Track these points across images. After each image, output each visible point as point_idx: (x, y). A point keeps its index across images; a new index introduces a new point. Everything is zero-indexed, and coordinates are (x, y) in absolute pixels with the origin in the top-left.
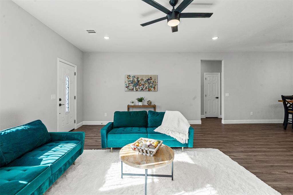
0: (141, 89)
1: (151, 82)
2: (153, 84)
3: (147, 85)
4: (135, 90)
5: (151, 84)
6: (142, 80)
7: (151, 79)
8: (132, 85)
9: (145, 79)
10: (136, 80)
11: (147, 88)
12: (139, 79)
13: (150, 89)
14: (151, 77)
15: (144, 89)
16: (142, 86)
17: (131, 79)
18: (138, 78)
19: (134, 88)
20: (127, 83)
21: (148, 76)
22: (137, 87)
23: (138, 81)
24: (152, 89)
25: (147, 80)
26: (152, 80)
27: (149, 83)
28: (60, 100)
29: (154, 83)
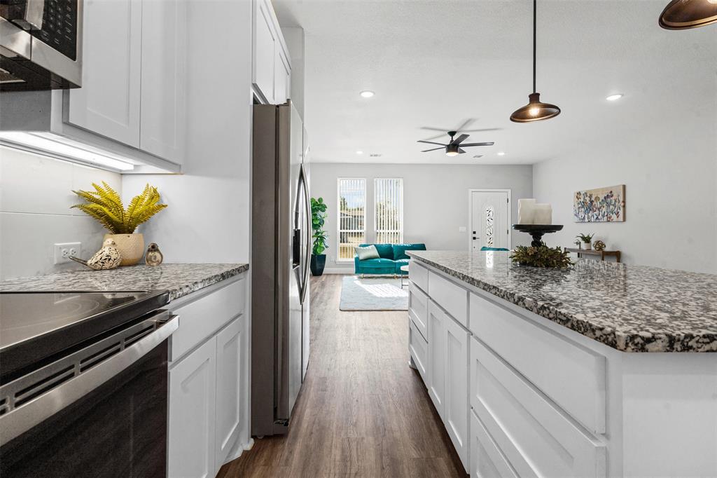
0: (595, 217)
1: (611, 201)
2: (614, 205)
3: (604, 210)
4: (586, 220)
5: (611, 207)
6: (597, 198)
7: (612, 196)
8: (583, 209)
9: (602, 198)
10: (588, 199)
11: (606, 214)
12: (593, 199)
13: (610, 218)
14: (611, 192)
15: (599, 217)
16: (597, 212)
17: (582, 200)
18: (590, 197)
19: (586, 216)
20: (577, 207)
21: (607, 189)
22: (590, 214)
23: (592, 202)
24: (614, 217)
25: (605, 198)
26: (613, 198)
27: (608, 205)
28: (474, 233)
29: (617, 204)
